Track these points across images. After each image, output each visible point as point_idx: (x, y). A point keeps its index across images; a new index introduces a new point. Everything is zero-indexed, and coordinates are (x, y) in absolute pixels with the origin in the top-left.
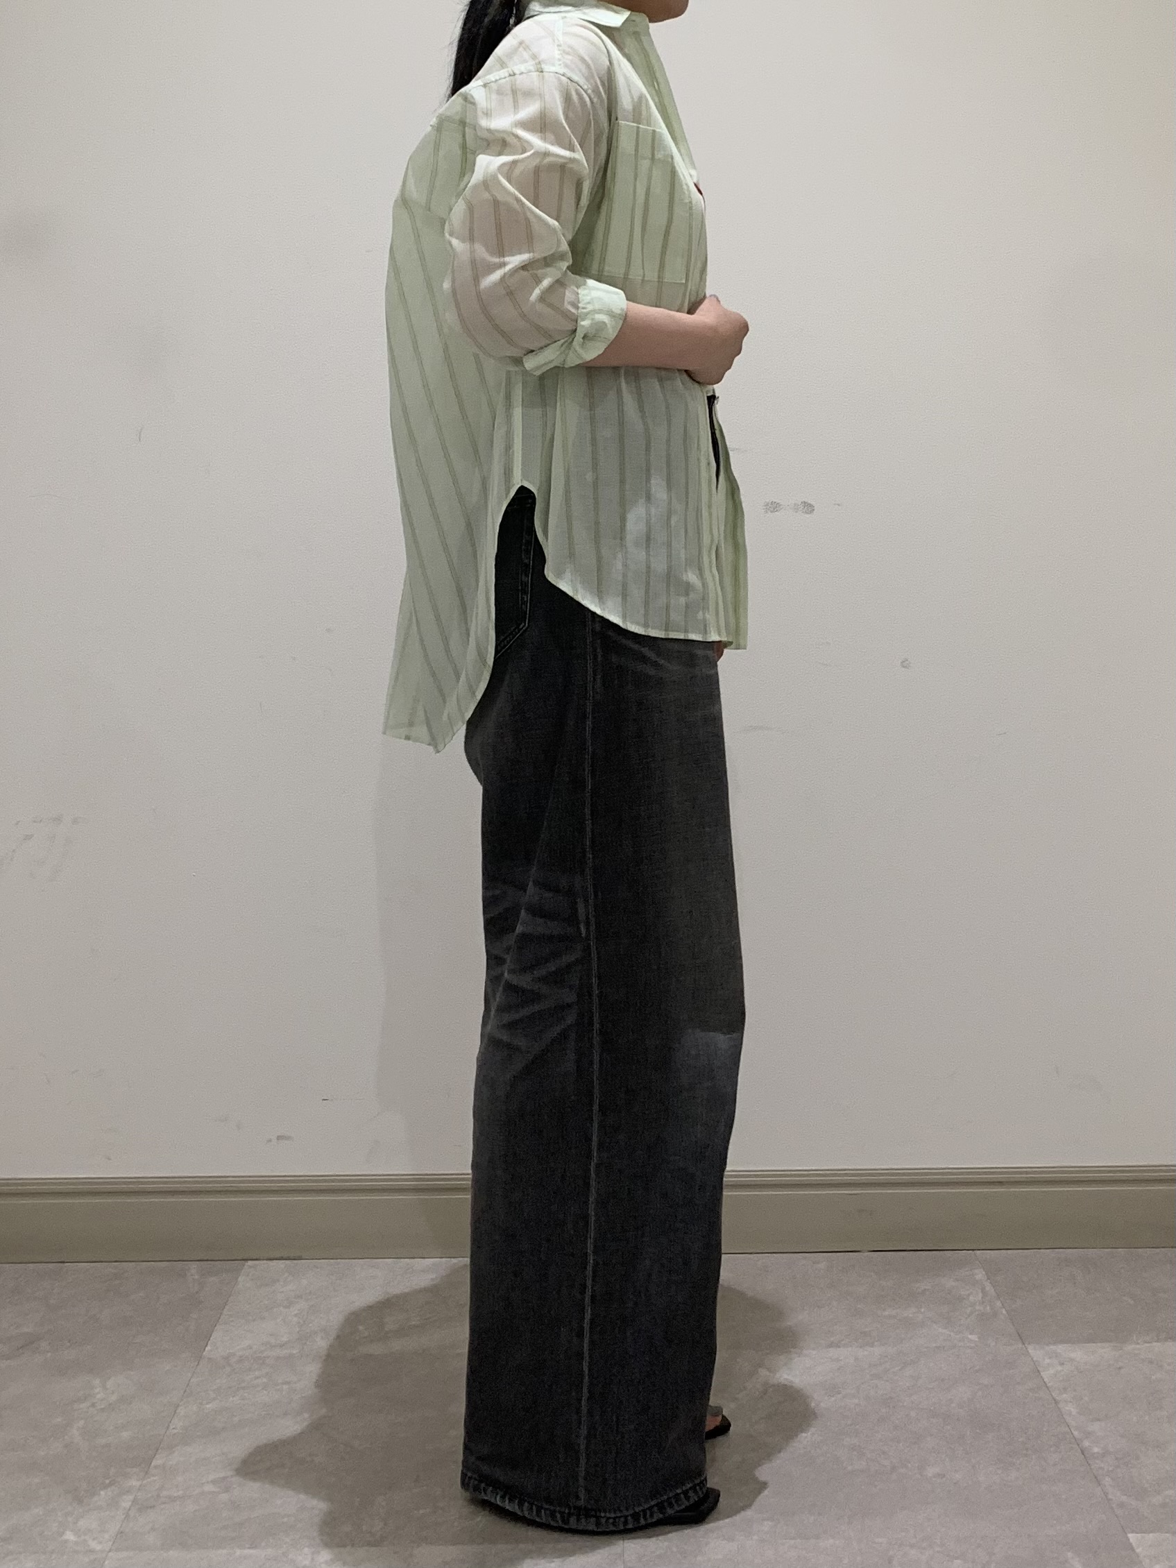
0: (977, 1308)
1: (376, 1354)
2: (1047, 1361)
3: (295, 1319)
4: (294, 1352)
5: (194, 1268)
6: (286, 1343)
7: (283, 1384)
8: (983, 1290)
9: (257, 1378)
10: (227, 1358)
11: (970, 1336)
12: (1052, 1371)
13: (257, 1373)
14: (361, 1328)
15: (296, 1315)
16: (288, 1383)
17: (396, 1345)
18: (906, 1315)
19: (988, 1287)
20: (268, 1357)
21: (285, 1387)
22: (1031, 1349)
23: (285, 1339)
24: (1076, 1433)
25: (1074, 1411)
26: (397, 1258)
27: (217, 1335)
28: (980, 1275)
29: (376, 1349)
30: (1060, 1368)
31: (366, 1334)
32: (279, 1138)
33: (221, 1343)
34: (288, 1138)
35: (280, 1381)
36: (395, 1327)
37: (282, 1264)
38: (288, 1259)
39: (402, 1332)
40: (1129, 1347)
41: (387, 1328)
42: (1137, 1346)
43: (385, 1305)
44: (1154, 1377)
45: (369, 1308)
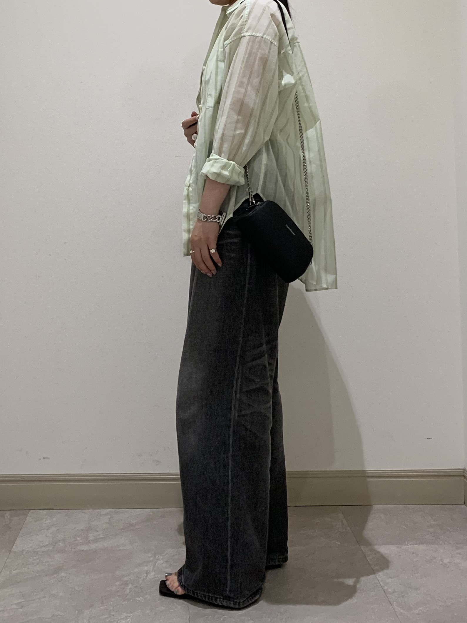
0: (340, 530)
1: (85, 549)
2: (369, 553)
3: (51, 535)
4: (50, 549)
5: (8, 513)
6: (47, 545)
7: (46, 562)
8: (342, 523)
9: (35, 560)
10: (22, 552)
11: (336, 542)
12: (371, 557)
13: (34, 558)
14: (78, 539)
15: (51, 533)
16: (48, 562)
17: (93, 546)
18: (309, 533)
19: (345, 522)
20: (39, 551)
21: (46, 564)
22: (362, 547)
23: (47, 543)
24: (381, 583)
26: (94, 509)
27: (17, 542)
28: (341, 516)
29: (85, 548)
30: (374, 556)
31: (81, 541)
32: (44, 458)
33: (19, 545)
35: (44, 561)
36: (93, 538)
37: (45, 512)
38: (48, 509)
39: (96, 540)
40: (404, 547)
41: (90, 539)
42: (408, 546)
43: (89, 529)
44: (415, 560)
45: (82, 530)
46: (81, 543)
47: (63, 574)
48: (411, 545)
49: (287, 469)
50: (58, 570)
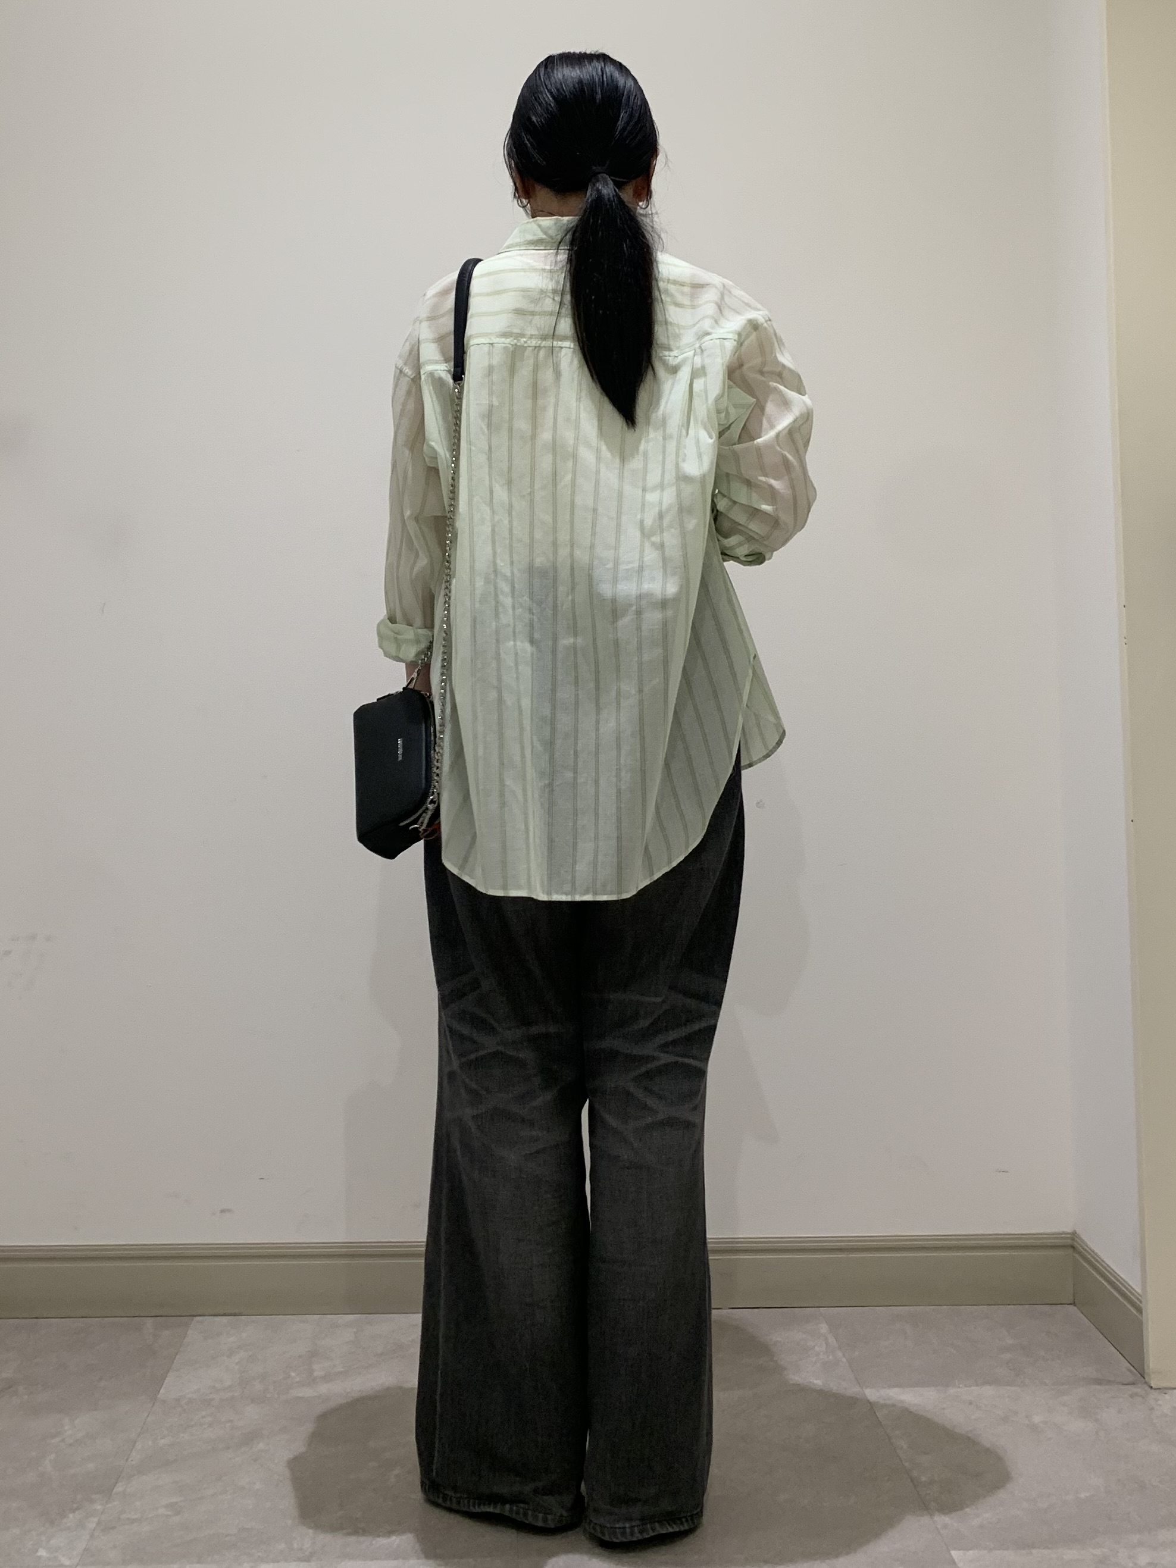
0: (822, 1357)
1: (306, 1396)
2: (882, 1403)
3: (237, 1367)
4: (236, 1394)
5: (149, 1322)
6: (229, 1387)
7: (226, 1422)
8: (827, 1344)
9: (203, 1417)
10: (178, 1400)
12: (885, 1411)
13: (204, 1413)
14: (293, 1374)
15: (237, 1364)
16: (231, 1421)
17: (323, 1389)
19: (831, 1340)
20: (214, 1399)
21: (228, 1425)
22: (868, 1393)
23: (228, 1383)
24: (907, 1464)
25: (905, 1447)
26: (323, 1314)
27: (169, 1379)
28: (824, 1328)
29: (307, 1392)
30: (891, 1409)
31: (298, 1380)
32: (223, 1211)
33: (172, 1388)
34: (229, 1211)
35: (223, 1420)
36: (322, 1373)
37: (225, 1319)
38: (230, 1315)
39: (327, 1378)
40: (952, 1391)
41: (315, 1374)
42: (959, 1390)
43: (313, 1354)
44: (973, 1417)
45: (300, 1357)
46: (297, 1382)
47: (261, 1446)
48: (966, 1386)
49: (710, 1235)
50: (250, 1437)
